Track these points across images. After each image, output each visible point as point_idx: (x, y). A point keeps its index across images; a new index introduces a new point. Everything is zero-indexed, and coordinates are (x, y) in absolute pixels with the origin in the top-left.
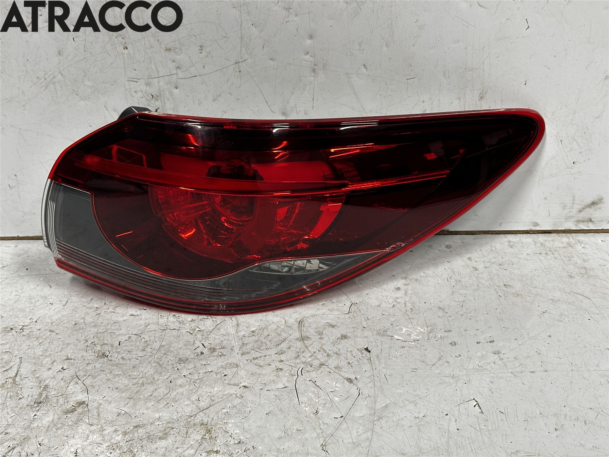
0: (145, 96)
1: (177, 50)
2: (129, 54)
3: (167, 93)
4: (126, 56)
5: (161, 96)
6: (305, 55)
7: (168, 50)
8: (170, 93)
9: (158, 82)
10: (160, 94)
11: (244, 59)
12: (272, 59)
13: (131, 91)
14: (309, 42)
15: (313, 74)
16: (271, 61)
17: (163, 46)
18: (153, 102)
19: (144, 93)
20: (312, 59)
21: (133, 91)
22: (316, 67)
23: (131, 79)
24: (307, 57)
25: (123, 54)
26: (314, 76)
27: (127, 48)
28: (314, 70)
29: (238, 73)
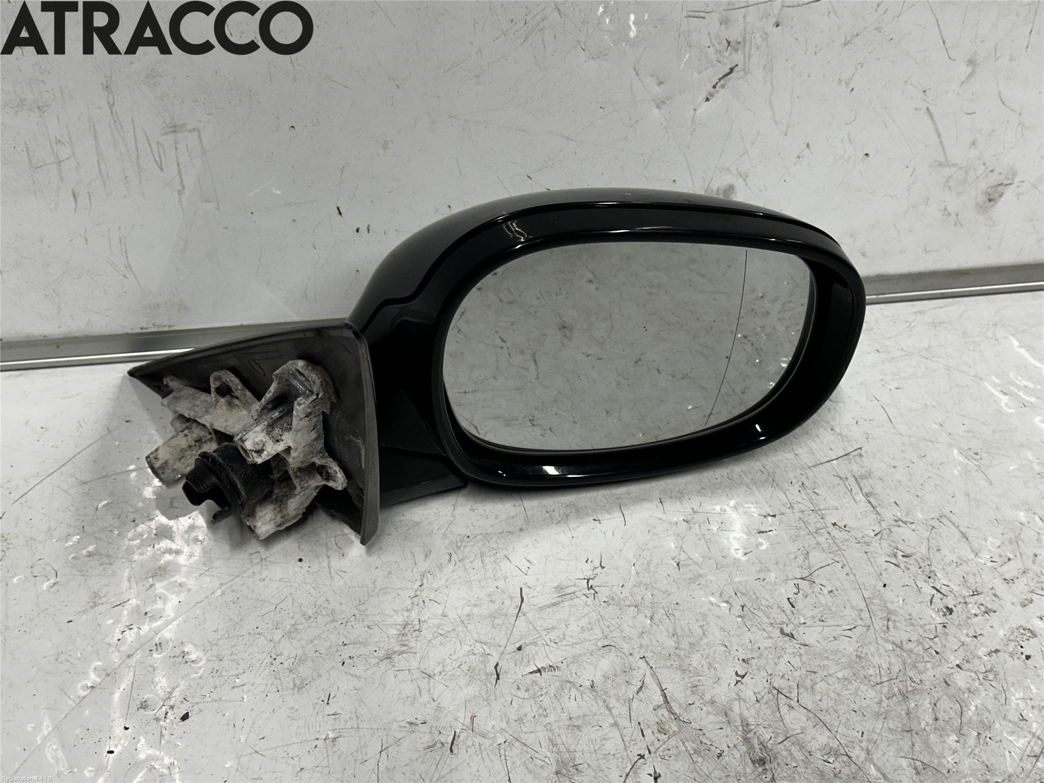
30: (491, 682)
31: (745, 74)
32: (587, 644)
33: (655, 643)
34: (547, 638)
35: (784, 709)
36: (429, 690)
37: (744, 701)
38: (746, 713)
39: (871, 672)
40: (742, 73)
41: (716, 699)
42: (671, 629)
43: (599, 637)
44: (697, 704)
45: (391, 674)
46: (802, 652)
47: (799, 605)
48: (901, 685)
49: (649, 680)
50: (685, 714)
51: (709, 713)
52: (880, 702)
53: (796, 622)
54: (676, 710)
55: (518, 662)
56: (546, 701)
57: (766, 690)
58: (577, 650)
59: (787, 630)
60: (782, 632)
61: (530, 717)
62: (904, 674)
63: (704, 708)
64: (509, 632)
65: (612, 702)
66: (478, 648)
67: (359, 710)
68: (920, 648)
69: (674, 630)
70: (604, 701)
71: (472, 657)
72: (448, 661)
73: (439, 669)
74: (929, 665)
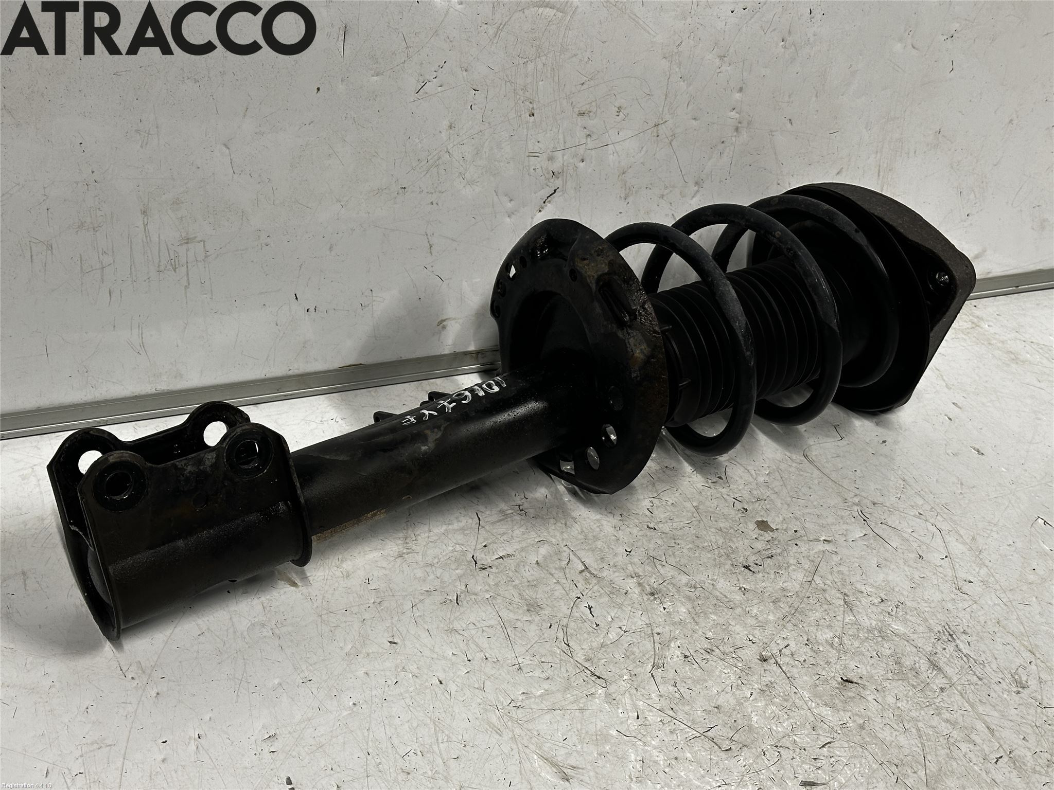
0: (545, 174)
1: (591, 114)
2: (534, 122)
3: (571, 168)
4: (530, 125)
5: (563, 172)
6: (731, 111)
7: (581, 114)
8: (575, 168)
9: (563, 155)
10: (563, 170)
11: (664, 120)
12: (695, 119)
13: (529, 169)
14: (738, 96)
15: (735, 134)
16: (693, 121)
17: (576, 110)
18: (552, 180)
19: (544, 171)
20: (738, 116)
21: (531, 169)
22: (740, 125)
23: (530, 154)
24: (733, 113)
25: (527, 122)
26: (736, 136)
27: (533, 115)
28: (737, 129)
29: (655, 138)
30: (472, 566)
31: (563, 194)
32: (529, 541)
33: (571, 537)
34: (502, 539)
35: (659, 567)
36: (433, 573)
37: (634, 564)
38: (636, 570)
39: (706, 544)
40: (561, 193)
41: (617, 564)
42: (579, 529)
43: (535, 536)
44: (606, 567)
45: (405, 566)
46: (663, 536)
47: (656, 512)
48: (725, 551)
49: (572, 557)
50: (600, 574)
51: (614, 572)
52: (715, 559)
53: (656, 521)
54: (593, 572)
55: (487, 554)
56: (511, 574)
57: (646, 558)
58: (524, 544)
59: (651, 525)
60: (648, 527)
61: (503, 582)
62: (726, 544)
63: (611, 570)
64: (476, 537)
65: (553, 571)
66: (458, 548)
67: (391, 586)
68: (732, 530)
69: (582, 529)
70: (548, 570)
71: (456, 553)
72: (441, 556)
73: (436, 560)
74: (739, 539)
